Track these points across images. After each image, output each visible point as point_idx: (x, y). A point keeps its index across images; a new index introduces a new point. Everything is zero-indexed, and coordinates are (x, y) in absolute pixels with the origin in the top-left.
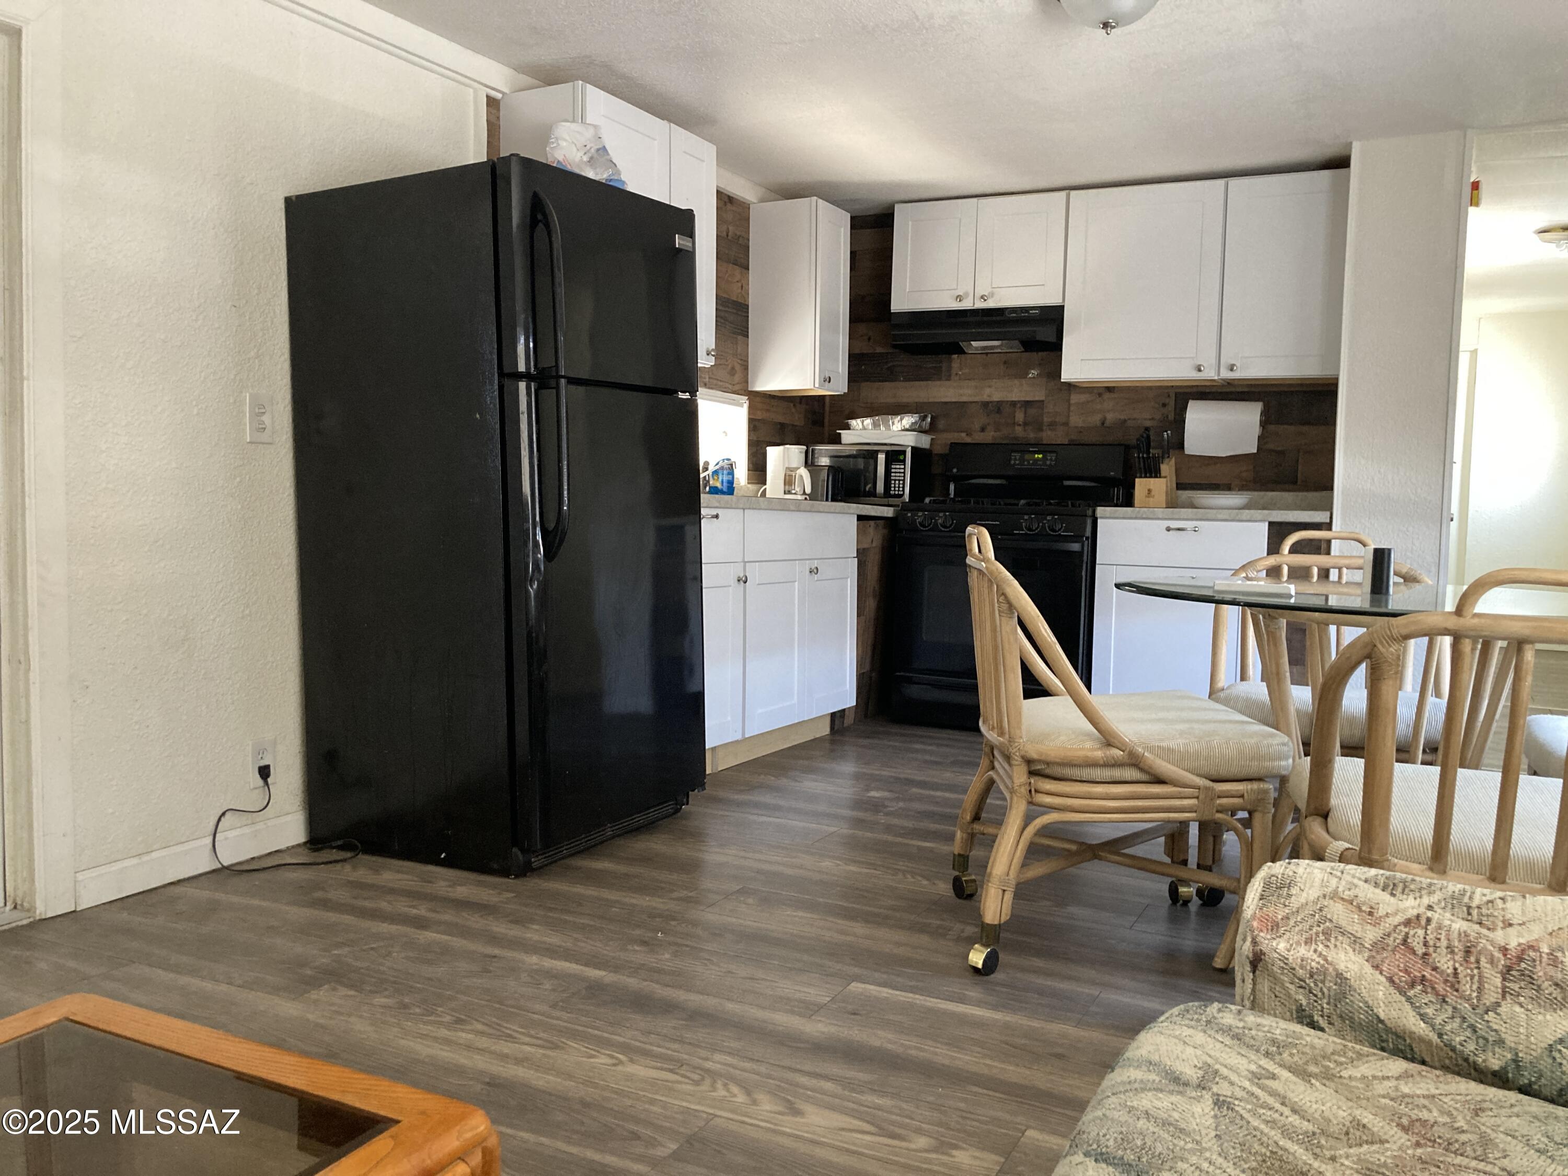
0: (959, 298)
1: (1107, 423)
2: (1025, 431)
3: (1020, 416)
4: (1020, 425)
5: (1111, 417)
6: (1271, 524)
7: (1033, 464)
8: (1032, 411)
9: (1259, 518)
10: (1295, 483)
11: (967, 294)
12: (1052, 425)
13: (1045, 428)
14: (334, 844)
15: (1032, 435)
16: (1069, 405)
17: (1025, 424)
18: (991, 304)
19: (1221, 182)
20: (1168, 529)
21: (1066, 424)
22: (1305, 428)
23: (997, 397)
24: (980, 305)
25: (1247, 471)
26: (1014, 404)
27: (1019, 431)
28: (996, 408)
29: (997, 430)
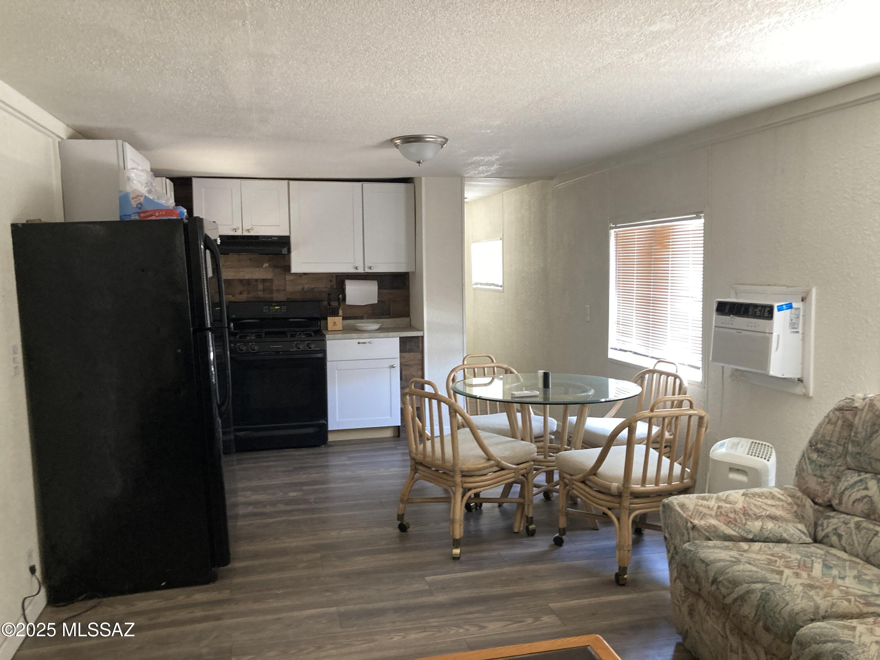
0: (235, 230)
1: (305, 290)
2: (264, 294)
3: (260, 287)
4: (261, 291)
5: (306, 287)
6: (400, 338)
7: (275, 312)
8: (267, 284)
9: (397, 335)
10: (389, 314)
11: (238, 228)
12: (278, 291)
13: (274, 292)
14: (80, 598)
15: (268, 296)
16: (286, 281)
17: (264, 290)
18: (252, 233)
19: (360, 184)
20: (359, 343)
21: (285, 290)
22: (392, 291)
23: (247, 277)
24: (246, 234)
25: (369, 310)
26: (257, 280)
27: (260, 294)
28: (247, 283)
29: (249, 293)
